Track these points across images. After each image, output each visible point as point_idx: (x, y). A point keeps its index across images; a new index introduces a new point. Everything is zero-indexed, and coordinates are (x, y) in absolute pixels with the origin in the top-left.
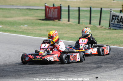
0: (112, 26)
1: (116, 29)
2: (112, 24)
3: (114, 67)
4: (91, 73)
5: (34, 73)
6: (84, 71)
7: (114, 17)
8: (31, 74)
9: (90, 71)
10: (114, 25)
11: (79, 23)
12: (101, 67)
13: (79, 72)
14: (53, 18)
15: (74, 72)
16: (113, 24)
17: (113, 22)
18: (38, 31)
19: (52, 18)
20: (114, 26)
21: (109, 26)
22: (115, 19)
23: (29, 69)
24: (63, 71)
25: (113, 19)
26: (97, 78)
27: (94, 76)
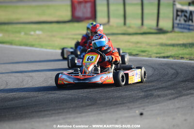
0: (176, 27)
1: (182, 32)
2: (176, 23)
3: (172, 94)
4: (133, 107)
5: (41, 111)
6: (124, 103)
7: (179, 13)
9: (132, 104)
10: (180, 26)
11: (125, 24)
12: (152, 95)
13: (115, 105)
15: (106, 106)
16: (178, 24)
17: (178, 21)
21: (173, 27)
22: (182, 16)
24: (88, 105)
25: (177, 15)
26: (141, 114)
27: (138, 112)
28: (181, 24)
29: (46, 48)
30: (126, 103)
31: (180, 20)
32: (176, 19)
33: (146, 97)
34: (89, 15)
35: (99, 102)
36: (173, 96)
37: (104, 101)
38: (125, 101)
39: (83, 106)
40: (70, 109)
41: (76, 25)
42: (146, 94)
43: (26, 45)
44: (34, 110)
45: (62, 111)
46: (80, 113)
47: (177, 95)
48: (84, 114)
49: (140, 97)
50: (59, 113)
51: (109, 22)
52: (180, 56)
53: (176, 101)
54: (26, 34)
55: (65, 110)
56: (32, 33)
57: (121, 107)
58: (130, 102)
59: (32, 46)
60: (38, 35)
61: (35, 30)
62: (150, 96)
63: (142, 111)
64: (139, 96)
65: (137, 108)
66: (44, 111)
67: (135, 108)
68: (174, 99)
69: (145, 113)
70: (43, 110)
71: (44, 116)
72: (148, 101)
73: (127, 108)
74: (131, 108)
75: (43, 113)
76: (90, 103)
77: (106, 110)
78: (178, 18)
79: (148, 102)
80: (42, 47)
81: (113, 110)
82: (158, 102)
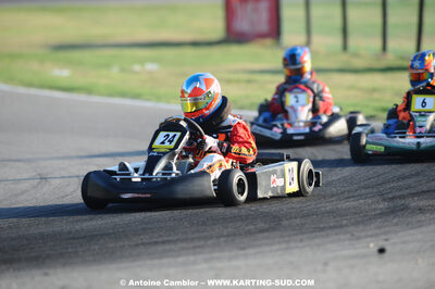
4: (363, 234)
5: (156, 243)
6: (341, 226)
8: (143, 244)
9: (361, 227)
11: (345, 47)
12: (405, 208)
13: (322, 229)
15: (304, 233)
24: (262, 231)
26: (382, 251)
27: (373, 246)
29: (168, 102)
30: (346, 225)
33: (393, 212)
34: (264, 27)
35: (285, 223)
37: (298, 221)
38: (345, 222)
39: (249, 233)
40: (222, 239)
42: (391, 204)
43: (123, 95)
44: (140, 242)
45: (202, 243)
46: (244, 249)
48: (251, 251)
49: (378, 212)
50: (195, 247)
51: (308, 43)
54: (123, 70)
55: (209, 242)
56: (137, 67)
57: (336, 234)
58: (357, 223)
59: (137, 96)
60: (150, 73)
61: (142, 62)
63: (381, 244)
64: (375, 209)
65: (371, 236)
66: (164, 242)
67: (366, 237)
69: (388, 248)
70: (160, 240)
71: (162, 255)
72: (394, 221)
73: (349, 236)
74: (359, 238)
75: (160, 248)
76: (267, 226)
77: (301, 241)
79: (397, 224)
80: (158, 98)
81: (317, 241)
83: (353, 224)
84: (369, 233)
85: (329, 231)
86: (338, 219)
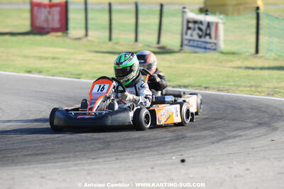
0: (186, 45)
1: (196, 52)
2: (187, 39)
3: (213, 136)
5: (37, 154)
6: (149, 147)
7: (190, 25)
8: (29, 155)
10: (191, 43)
11: (110, 39)
12: (184, 137)
13: (138, 149)
14: (49, 30)
15: (127, 151)
16: (190, 40)
17: (188, 37)
18: (19, 59)
19: (48, 28)
20: (191, 46)
21: (182, 46)
22: (194, 29)
23: (22, 146)
24: (100, 149)
25: (189, 28)
26: (183, 161)
27: (176, 159)
28: (194, 41)
31: (192, 35)
32: (186, 34)
34: (57, 25)
35: (112, 144)
36: (215, 139)
38: (150, 145)
40: (78, 153)
41: (38, 38)
44: (26, 154)
45: (66, 155)
47: (220, 138)
48: (100, 160)
49: (168, 139)
51: (86, 35)
52: (204, 85)
53: (222, 145)
55: (71, 155)
57: (148, 152)
62: (183, 138)
63: (182, 158)
64: (166, 137)
65: (170, 153)
66: (43, 154)
67: (167, 153)
68: (218, 142)
69: (185, 159)
70: (38, 152)
71: (45, 161)
72: (181, 144)
73: (156, 153)
74: (163, 154)
75: (42, 157)
76: (102, 146)
77: (128, 155)
78: (189, 32)
79: (183, 147)
81: (137, 155)
82: (197, 147)
83: (156, 146)
84: (168, 151)
85: (142, 150)
86: (145, 142)
